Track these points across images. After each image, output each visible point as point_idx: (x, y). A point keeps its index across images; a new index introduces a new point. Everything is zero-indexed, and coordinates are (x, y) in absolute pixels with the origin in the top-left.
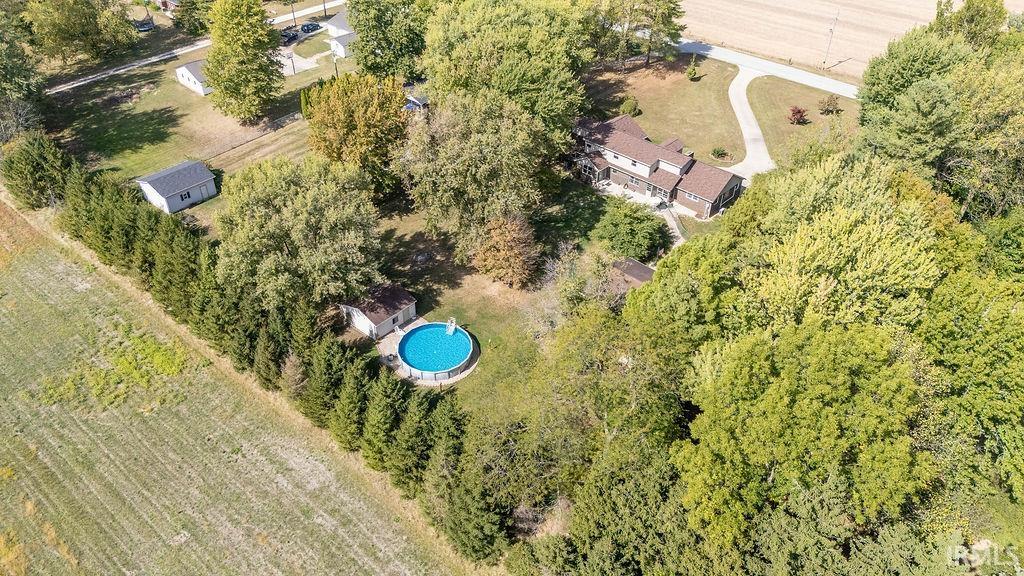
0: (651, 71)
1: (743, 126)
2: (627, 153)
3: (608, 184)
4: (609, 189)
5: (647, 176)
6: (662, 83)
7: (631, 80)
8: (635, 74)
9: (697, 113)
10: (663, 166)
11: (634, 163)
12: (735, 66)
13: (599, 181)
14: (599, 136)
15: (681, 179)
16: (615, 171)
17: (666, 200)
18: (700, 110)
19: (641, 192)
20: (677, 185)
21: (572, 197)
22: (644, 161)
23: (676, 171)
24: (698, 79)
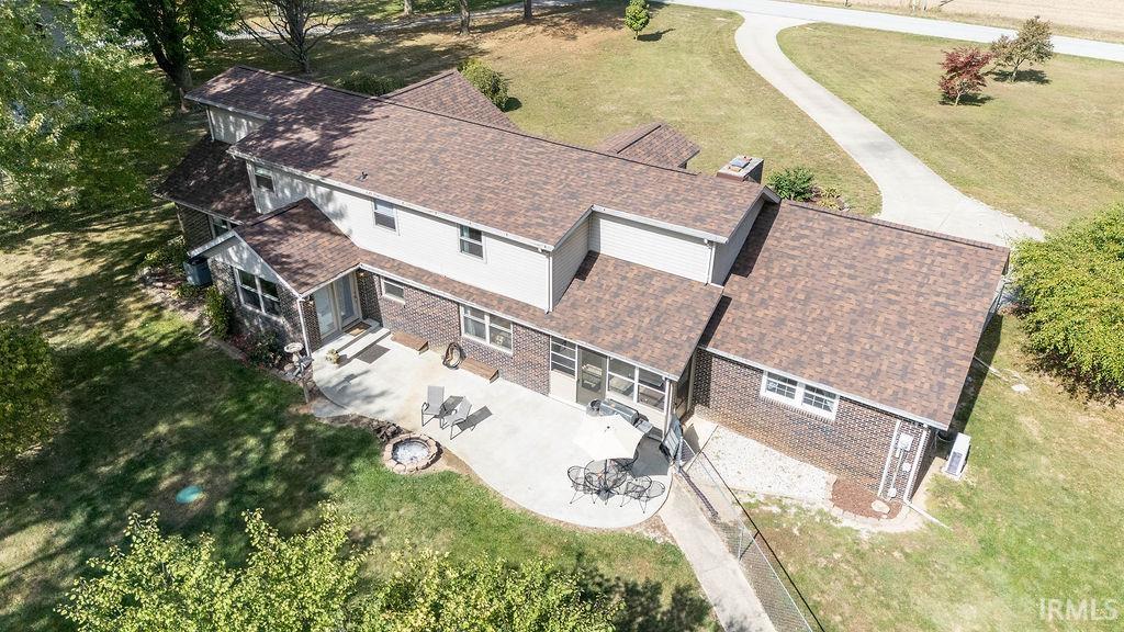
0: (540, 28)
1: (816, 115)
2: (430, 196)
3: (372, 353)
4: (374, 377)
5: (541, 299)
6: (569, 46)
7: (488, 43)
8: (501, 34)
9: (678, 98)
10: (615, 241)
11: (472, 241)
12: (730, 14)
13: (317, 341)
14: (309, 135)
15: (724, 302)
16: (396, 288)
17: (658, 418)
18: (682, 91)
19: (523, 382)
20: (705, 338)
21: (154, 457)
22: (518, 223)
23: (694, 263)
24: (656, 37)
